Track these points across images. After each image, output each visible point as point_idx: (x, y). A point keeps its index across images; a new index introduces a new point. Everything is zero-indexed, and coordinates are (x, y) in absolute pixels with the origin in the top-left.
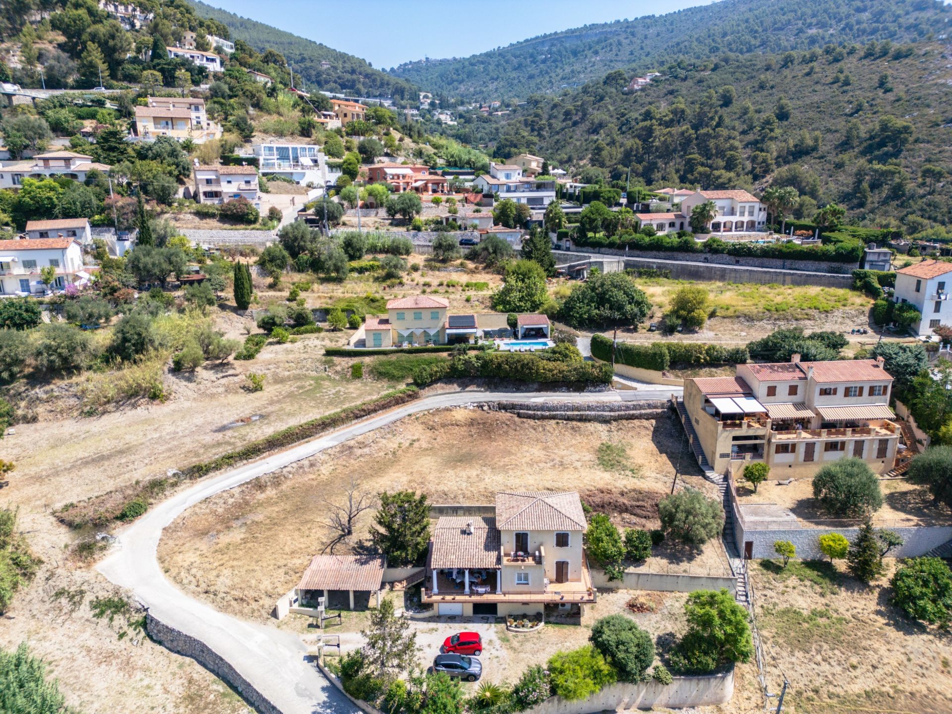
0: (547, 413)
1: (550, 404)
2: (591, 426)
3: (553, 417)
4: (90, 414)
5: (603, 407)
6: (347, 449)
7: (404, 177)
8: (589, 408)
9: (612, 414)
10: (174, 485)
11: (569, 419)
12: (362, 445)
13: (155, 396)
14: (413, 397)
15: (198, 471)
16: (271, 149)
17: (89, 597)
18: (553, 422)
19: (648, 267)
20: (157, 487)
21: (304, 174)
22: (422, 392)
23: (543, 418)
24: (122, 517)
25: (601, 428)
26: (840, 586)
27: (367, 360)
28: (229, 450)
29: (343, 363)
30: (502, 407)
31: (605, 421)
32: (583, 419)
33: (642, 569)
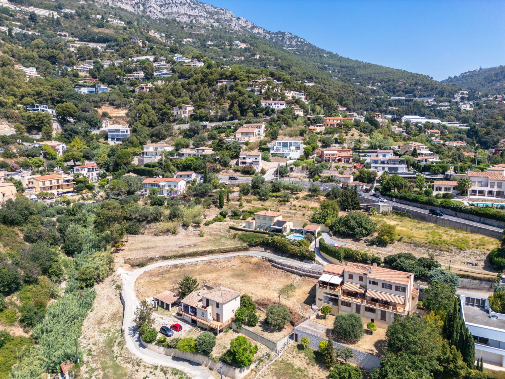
0: (280, 266)
1: (283, 263)
2: (294, 276)
3: (282, 269)
4: (156, 235)
5: (301, 269)
6: (209, 262)
7: (333, 155)
8: (296, 268)
9: (303, 273)
10: (157, 260)
11: (287, 271)
12: (216, 262)
13: (174, 233)
14: (246, 249)
15: (165, 258)
16: (280, 143)
17: (117, 284)
18: (281, 270)
19: (403, 211)
20: (151, 260)
21: (289, 154)
22: (251, 248)
23: (279, 268)
24: (138, 266)
25: (298, 278)
26: (318, 364)
27: (240, 232)
28: (176, 253)
29: (233, 232)
30: (270, 261)
31: (300, 275)
32: (292, 272)
33: (251, 329)
